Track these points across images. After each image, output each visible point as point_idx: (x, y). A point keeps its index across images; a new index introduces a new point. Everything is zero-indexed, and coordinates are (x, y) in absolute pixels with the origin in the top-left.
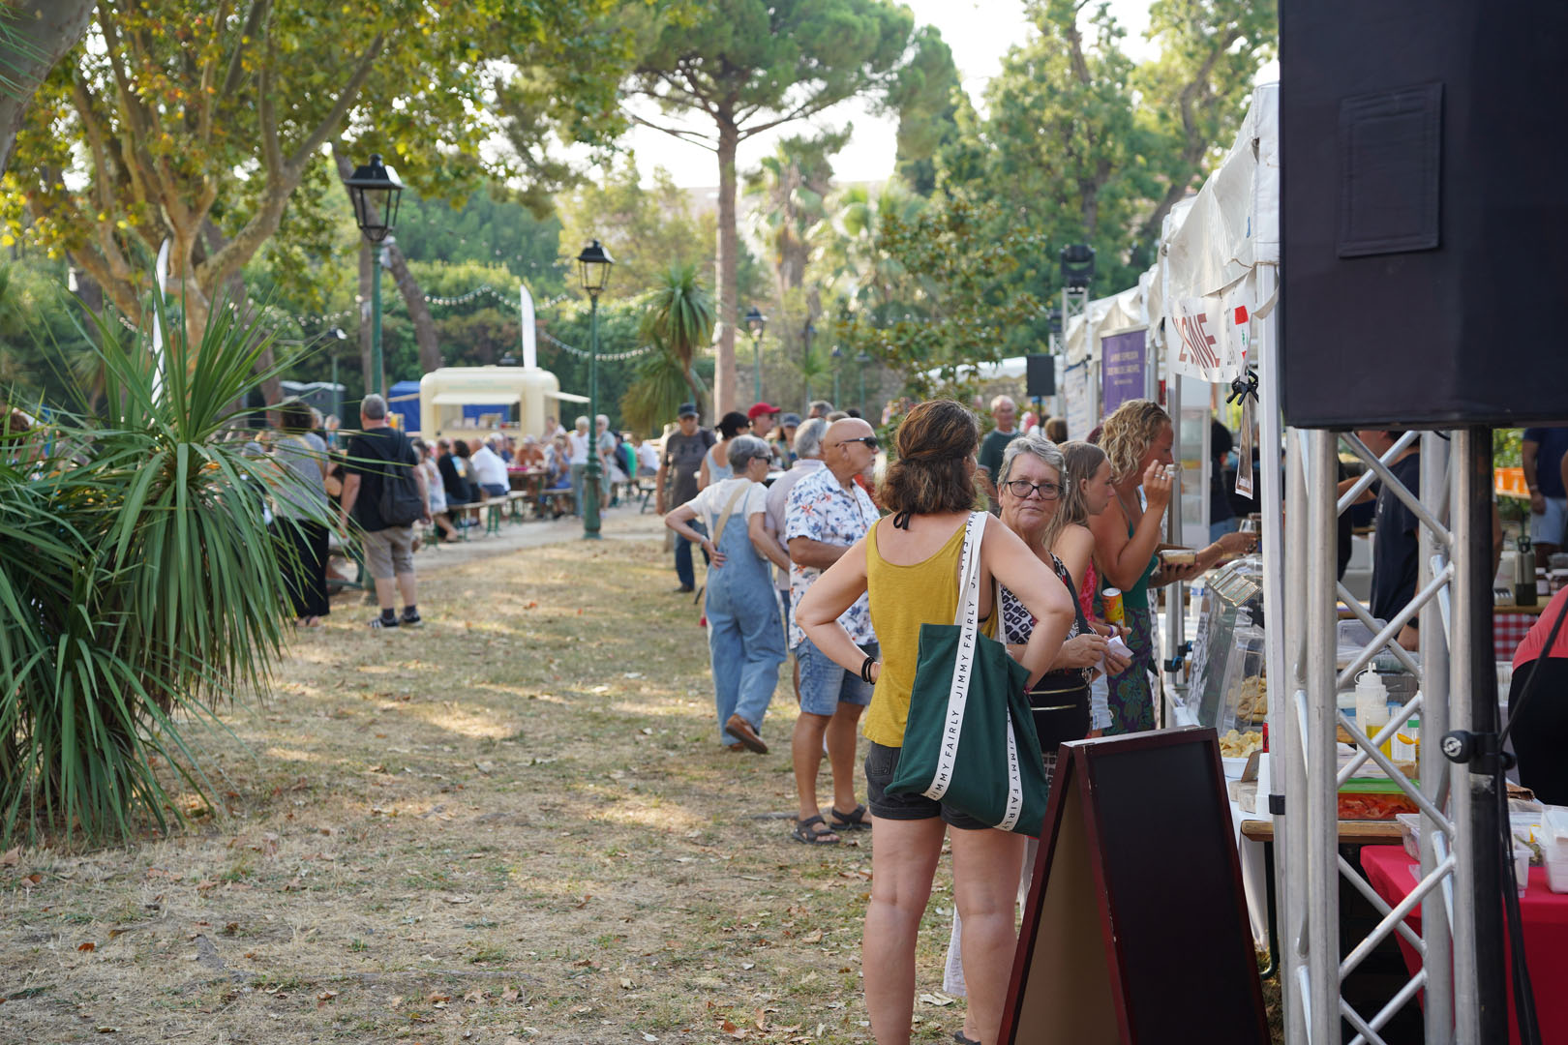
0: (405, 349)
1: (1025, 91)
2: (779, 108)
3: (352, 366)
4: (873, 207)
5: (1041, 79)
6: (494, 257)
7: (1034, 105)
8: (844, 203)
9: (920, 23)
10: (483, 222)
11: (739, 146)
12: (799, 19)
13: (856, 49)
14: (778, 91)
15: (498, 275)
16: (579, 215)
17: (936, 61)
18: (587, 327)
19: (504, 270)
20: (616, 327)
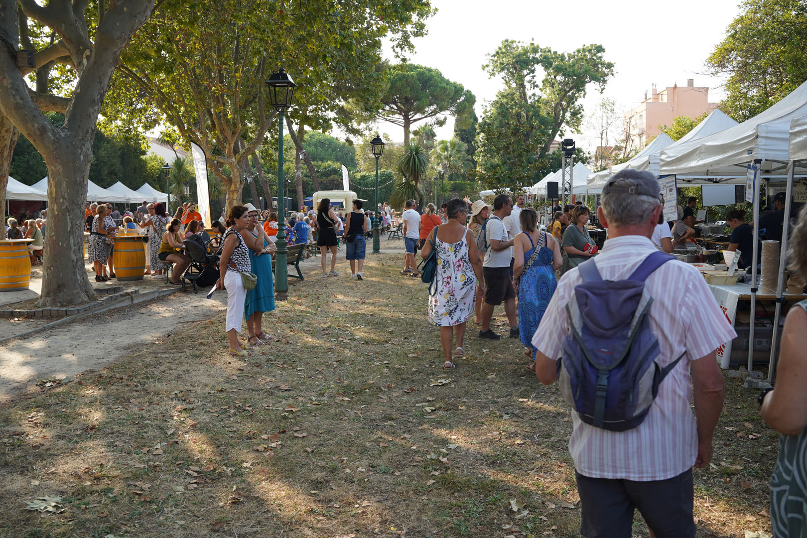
0: (310, 187)
1: (507, 103)
2: (423, 113)
3: (293, 192)
4: (449, 144)
5: (513, 99)
6: (337, 160)
7: (510, 108)
8: (440, 144)
9: (466, 89)
10: (333, 151)
11: (411, 125)
12: (430, 87)
13: (447, 95)
14: (423, 108)
15: (337, 165)
16: (361, 147)
17: (471, 99)
18: (364, 180)
19: (339, 164)
20: (372, 180)
